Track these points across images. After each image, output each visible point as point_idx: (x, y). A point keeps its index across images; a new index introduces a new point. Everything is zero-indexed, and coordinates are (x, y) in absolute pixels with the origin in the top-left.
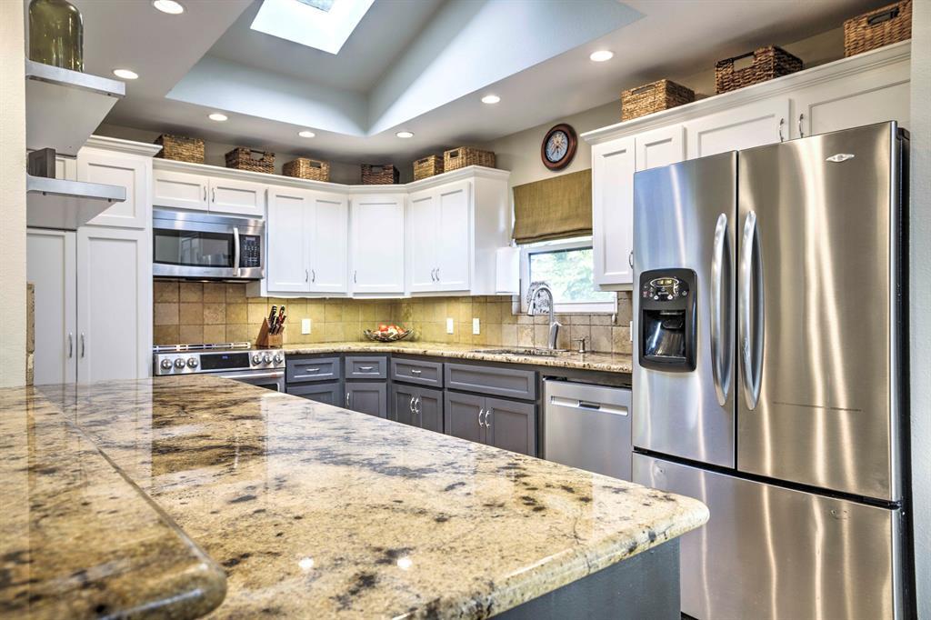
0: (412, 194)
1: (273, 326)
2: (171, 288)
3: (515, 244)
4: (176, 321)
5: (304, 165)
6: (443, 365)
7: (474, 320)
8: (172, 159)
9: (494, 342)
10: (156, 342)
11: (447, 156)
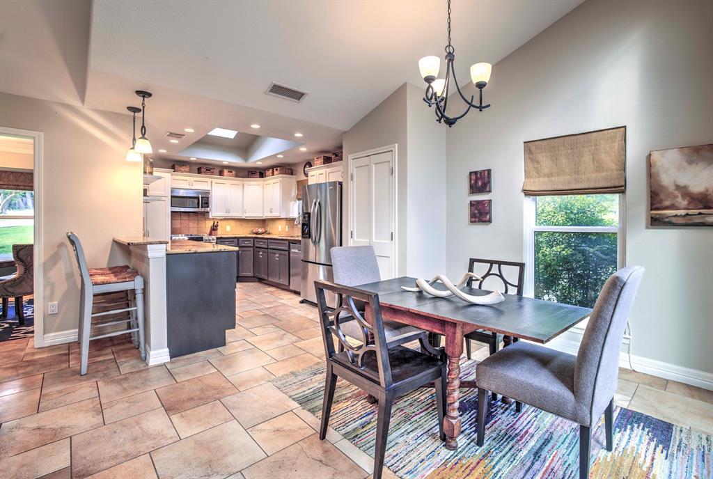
0: (265, 182)
1: (214, 228)
2: (178, 215)
3: (297, 201)
4: (179, 226)
5: (226, 172)
6: (268, 241)
7: (286, 225)
9: (292, 234)
10: (172, 233)
11: (275, 169)
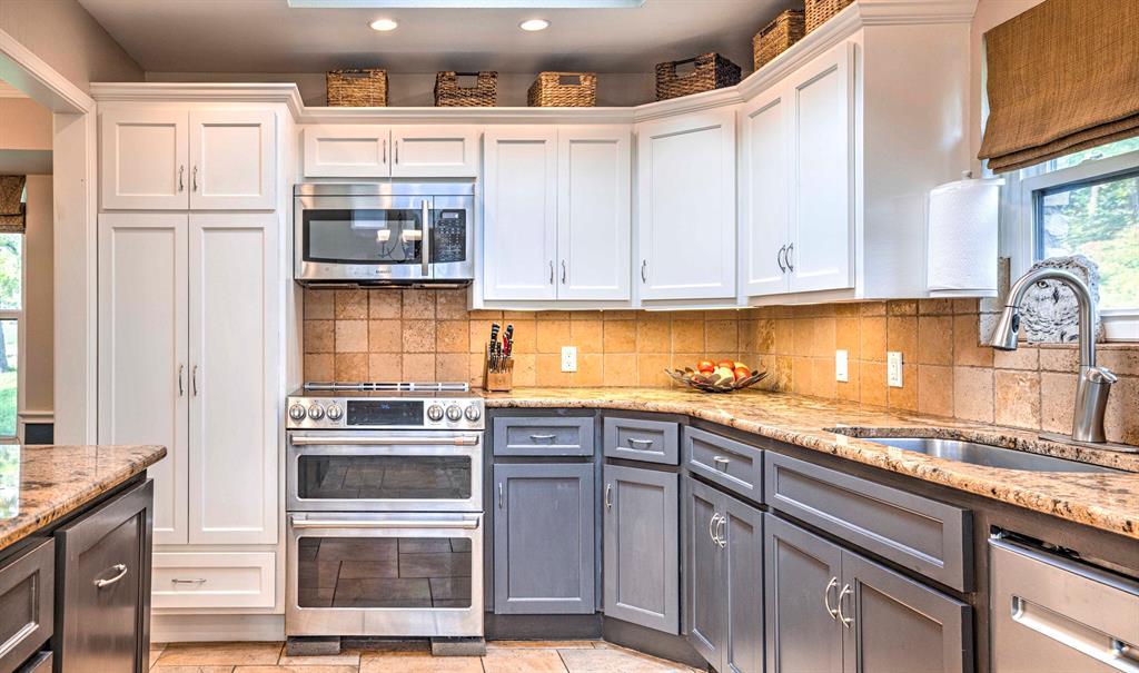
0: (751, 101)
1: (497, 359)
2: (357, 299)
3: (989, 173)
4: (363, 346)
5: (549, 84)
6: (763, 453)
7: (890, 355)
8: (339, 105)
9: (936, 408)
